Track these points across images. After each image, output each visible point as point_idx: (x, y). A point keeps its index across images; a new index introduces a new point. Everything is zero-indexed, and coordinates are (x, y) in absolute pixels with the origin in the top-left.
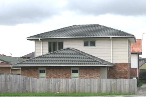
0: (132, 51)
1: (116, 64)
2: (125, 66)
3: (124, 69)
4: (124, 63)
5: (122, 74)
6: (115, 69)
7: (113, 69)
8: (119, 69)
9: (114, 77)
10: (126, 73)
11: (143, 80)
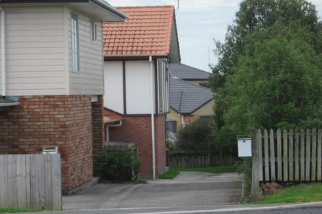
0: (132, 51)
1: (22, 99)
2: (58, 106)
3: (54, 120)
4: (53, 97)
5: (46, 136)
6: (19, 117)
7: (9, 118)
8: (36, 117)
9: (17, 147)
10: (63, 133)
11: (196, 155)
